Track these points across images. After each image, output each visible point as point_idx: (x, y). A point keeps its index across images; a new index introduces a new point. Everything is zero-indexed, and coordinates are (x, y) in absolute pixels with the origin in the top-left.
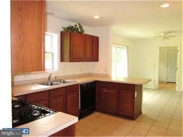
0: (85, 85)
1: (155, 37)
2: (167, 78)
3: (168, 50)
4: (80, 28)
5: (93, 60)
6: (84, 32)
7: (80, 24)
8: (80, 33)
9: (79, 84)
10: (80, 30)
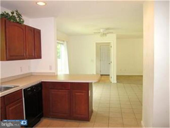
0: (30, 89)
1: (95, 33)
2: (100, 71)
3: (100, 46)
4: (19, 17)
5: (36, 57)
6: (23, 22)
7: (19, 12)
8: (18, 22)
9: (22, 89)
10: (19, 20)
